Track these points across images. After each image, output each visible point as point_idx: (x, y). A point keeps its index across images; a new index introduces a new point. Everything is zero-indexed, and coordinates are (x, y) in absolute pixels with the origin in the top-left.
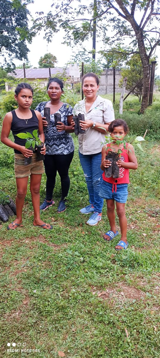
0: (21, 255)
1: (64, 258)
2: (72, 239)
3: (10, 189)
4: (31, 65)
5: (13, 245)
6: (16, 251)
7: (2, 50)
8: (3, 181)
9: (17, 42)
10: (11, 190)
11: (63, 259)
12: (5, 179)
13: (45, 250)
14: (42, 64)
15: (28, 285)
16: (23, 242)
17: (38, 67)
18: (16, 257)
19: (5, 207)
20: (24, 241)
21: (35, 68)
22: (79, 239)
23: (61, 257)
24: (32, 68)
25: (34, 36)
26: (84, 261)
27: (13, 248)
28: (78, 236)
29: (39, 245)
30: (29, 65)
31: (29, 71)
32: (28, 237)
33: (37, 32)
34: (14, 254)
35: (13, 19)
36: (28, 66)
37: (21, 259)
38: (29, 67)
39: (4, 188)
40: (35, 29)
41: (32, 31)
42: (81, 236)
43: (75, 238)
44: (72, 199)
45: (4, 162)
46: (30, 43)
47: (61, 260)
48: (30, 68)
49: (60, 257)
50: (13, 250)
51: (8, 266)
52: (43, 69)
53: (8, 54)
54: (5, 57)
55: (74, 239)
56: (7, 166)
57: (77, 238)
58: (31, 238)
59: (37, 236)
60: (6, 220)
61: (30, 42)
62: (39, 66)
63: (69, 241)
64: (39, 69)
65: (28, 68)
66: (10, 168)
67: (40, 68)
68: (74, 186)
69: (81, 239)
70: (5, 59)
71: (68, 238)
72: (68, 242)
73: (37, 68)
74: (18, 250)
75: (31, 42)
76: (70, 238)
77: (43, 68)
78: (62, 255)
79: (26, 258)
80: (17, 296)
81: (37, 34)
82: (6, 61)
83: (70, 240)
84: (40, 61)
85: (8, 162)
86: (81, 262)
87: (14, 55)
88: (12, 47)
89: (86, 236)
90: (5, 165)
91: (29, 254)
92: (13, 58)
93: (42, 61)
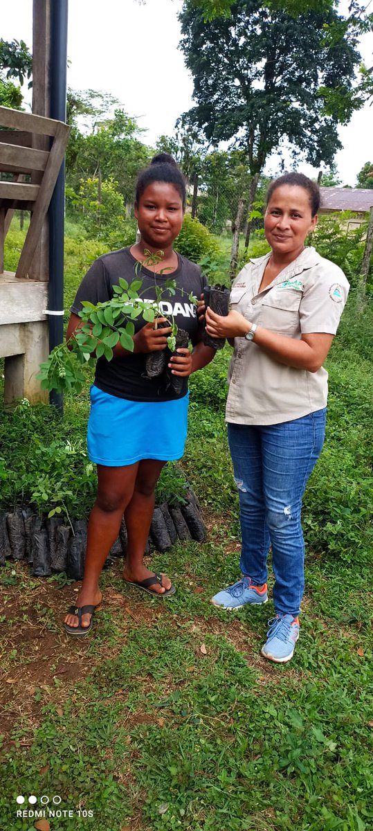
0: (166, 665)
1: (279, 724)
2: (320, 664)
3: (200, 465)
4: (339, 180)
5: (156, 627)
6: (160, 648)
7: (279, 142)
8: (193, 440)
9: (317, 126)
10: (202, 468)
11: (275, 727)
12: (198, 436)
13: (233, 673)
14: (366, 178)
15: (153, 777)
16: (183, 626)
17: (353, 186)
18: (152, 668)
19: (171, 513)
20: (188, 624)
21: (346, 186)
22: (342, 671)
23: (272, 718)
24: (341, 186)
25: (357, 107)
26: (336, 758)
27: (154, 636)
28: (342, 660)
29: (222, 654)
30: (334, 180)
31: (331, 192)
32: (201, 617)
33: (368, 99)
34: (151, 655)
35: (320, 74)
36: (332, 180)
37: (163, 677)
38: (333, 184)
39: (188, 461)
40: (364, 92)
41: (357, 96)
42: (350, 660)
43: (330, 662)
44: (352, 537)
45: (210, 395)
46: (346, 125)
47: (268, 728)
48: (336, 186)
49: (267, 716)
50: (153, 641)
51: (123, 688)
52: (366, 190)
53: (291, 150)
54: (283, 157)
55: (328, 664)
56: (215, 404)
57: (336, 663)
58: (208, 623)
59: (227, 620)
60: (164, 546)
61: (344, 122)
62: (357, 182)
63: (310, 667)
64: (356, 189)
65: (331, 185)
66: (219, 411)
67: (358, 187)
68: (366, 502)
69: (348, 671)
70: (283, 161)
71: (310, 656)
72: (308, 668)
73: (351, 187)
74: (165, 648)
75: (348, 122)
76: (315, 656)
77: (366, 188)
78: (274, 713)
79: (177, 681)
80: (114, 798)
81: (367, 103)
82: (283, 166)
83: (315, 665)
84: (361, 172)
85: (219, 395)
86: (327, 758)
87: (304, 154)
88: (305, 136)
89: (367, 667)
90: (211, 402)
91: (187, 670)
92: (299, 161)
93: (367, 173)
